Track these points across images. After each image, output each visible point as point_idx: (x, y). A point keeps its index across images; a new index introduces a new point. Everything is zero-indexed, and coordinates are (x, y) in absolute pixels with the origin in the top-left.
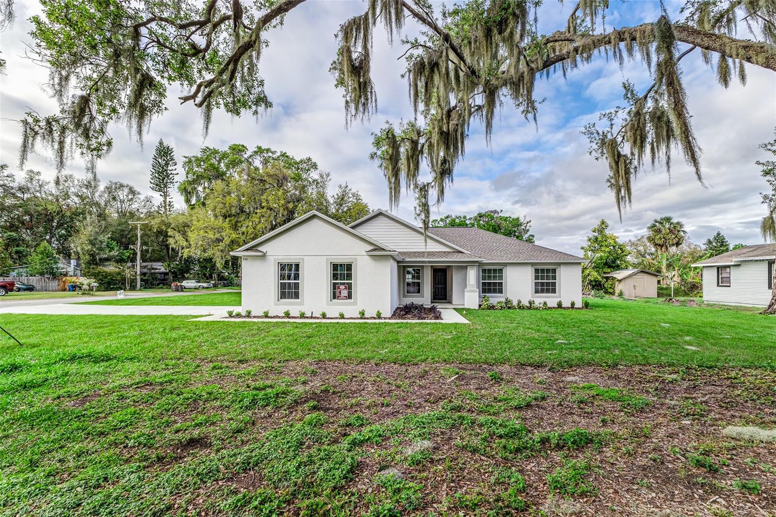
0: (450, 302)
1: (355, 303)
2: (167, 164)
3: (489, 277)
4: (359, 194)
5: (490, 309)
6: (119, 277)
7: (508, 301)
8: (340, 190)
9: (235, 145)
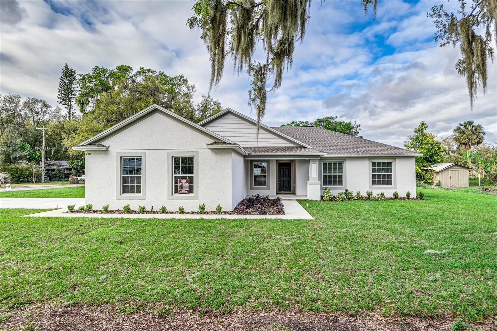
0: (294, 194)
1: (197, 197)
2: (71, 83)
3: (330, 171)
4: (219, 102)
5: (331, 200)
6: (27, 173)
7: (347, 193)
8: (203, 99)
9: (122, 66)
